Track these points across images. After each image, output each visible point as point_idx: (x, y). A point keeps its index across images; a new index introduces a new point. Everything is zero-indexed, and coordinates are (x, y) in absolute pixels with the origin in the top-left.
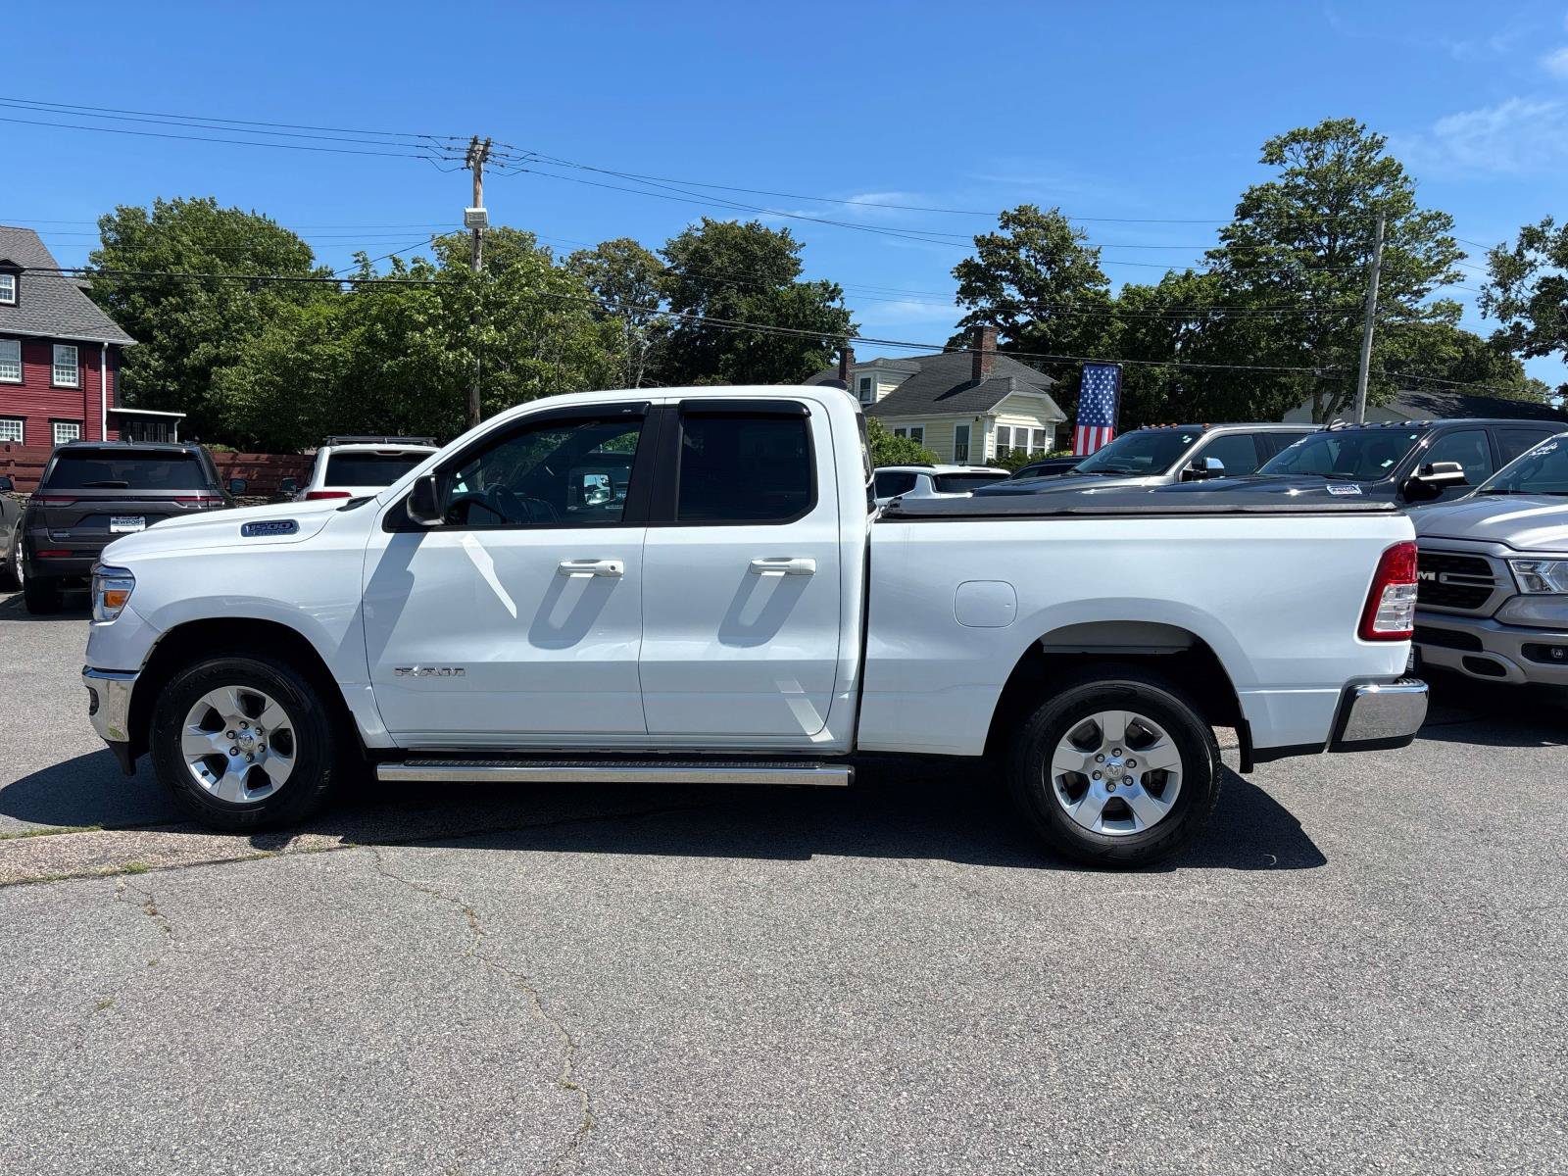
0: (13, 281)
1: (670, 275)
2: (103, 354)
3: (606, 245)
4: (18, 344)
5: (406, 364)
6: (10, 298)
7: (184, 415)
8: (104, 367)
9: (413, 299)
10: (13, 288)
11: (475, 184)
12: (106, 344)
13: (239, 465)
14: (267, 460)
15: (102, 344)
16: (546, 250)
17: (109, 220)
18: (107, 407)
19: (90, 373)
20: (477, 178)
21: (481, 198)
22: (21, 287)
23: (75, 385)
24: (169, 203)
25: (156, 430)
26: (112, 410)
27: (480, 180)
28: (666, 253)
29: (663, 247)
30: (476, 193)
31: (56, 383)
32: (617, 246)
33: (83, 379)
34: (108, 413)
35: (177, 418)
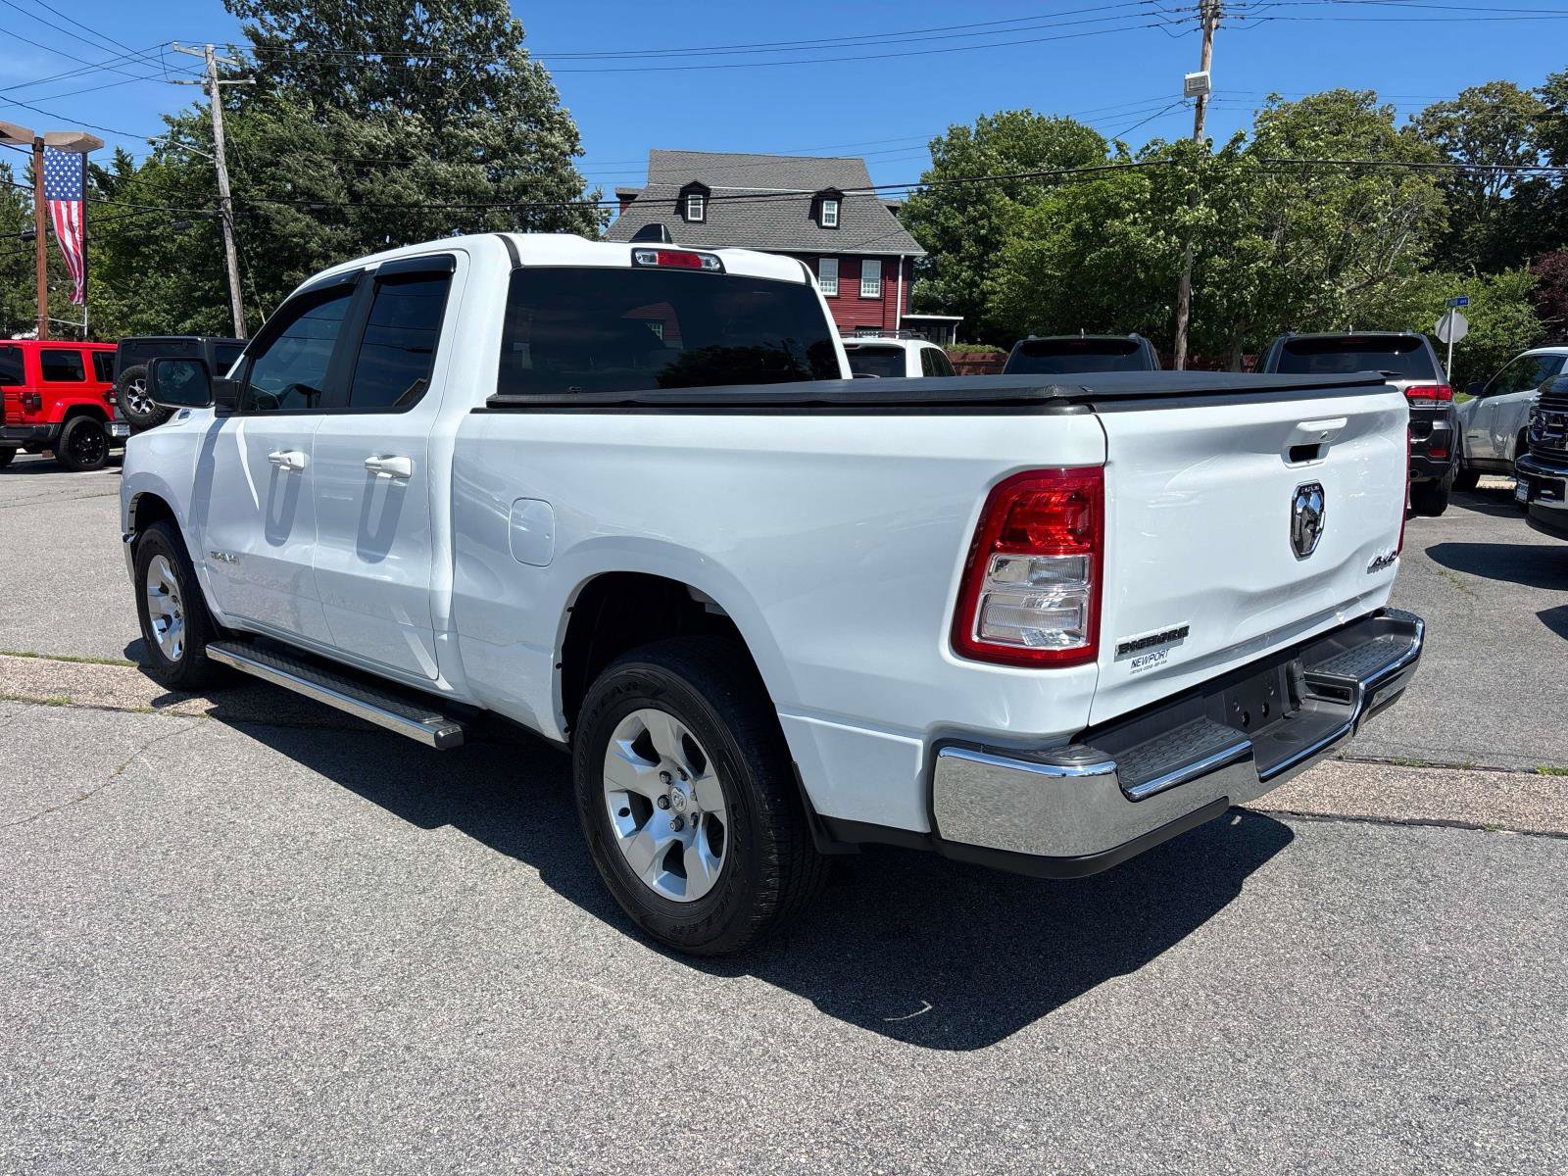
0: (836, 206)
1: (1550, 118)
2: (901, 265)
3: (1472, 91)
4: (835, 262)
5: (1108, 254)
6: (833, 222)
7: (962, 318)
8: (900, 278)
9: (1124, 184)
10: (836, 212)
11: (1204, 45)
12: (903, 257)
13: (968, 364)
14: (992, 358)
15: (899, 256)
16: (1388, 108)
17: (939, 141)
18: (901, 314)
19: (890, 284)
20: (1208, 37)
21: (1209, 60)
22: (842, 210)
23: (877, 295)
24: (989, 118)
25: (939, 334)
26: (904, 316)
27: (1210, 39)
28: (1544, 92)
29: (1542, 84)
30: (1204, 55)
31: (863, 295)
32: (1485, 92)
33: (884, 290)
34: (902, 319)
35: (955, 321)
